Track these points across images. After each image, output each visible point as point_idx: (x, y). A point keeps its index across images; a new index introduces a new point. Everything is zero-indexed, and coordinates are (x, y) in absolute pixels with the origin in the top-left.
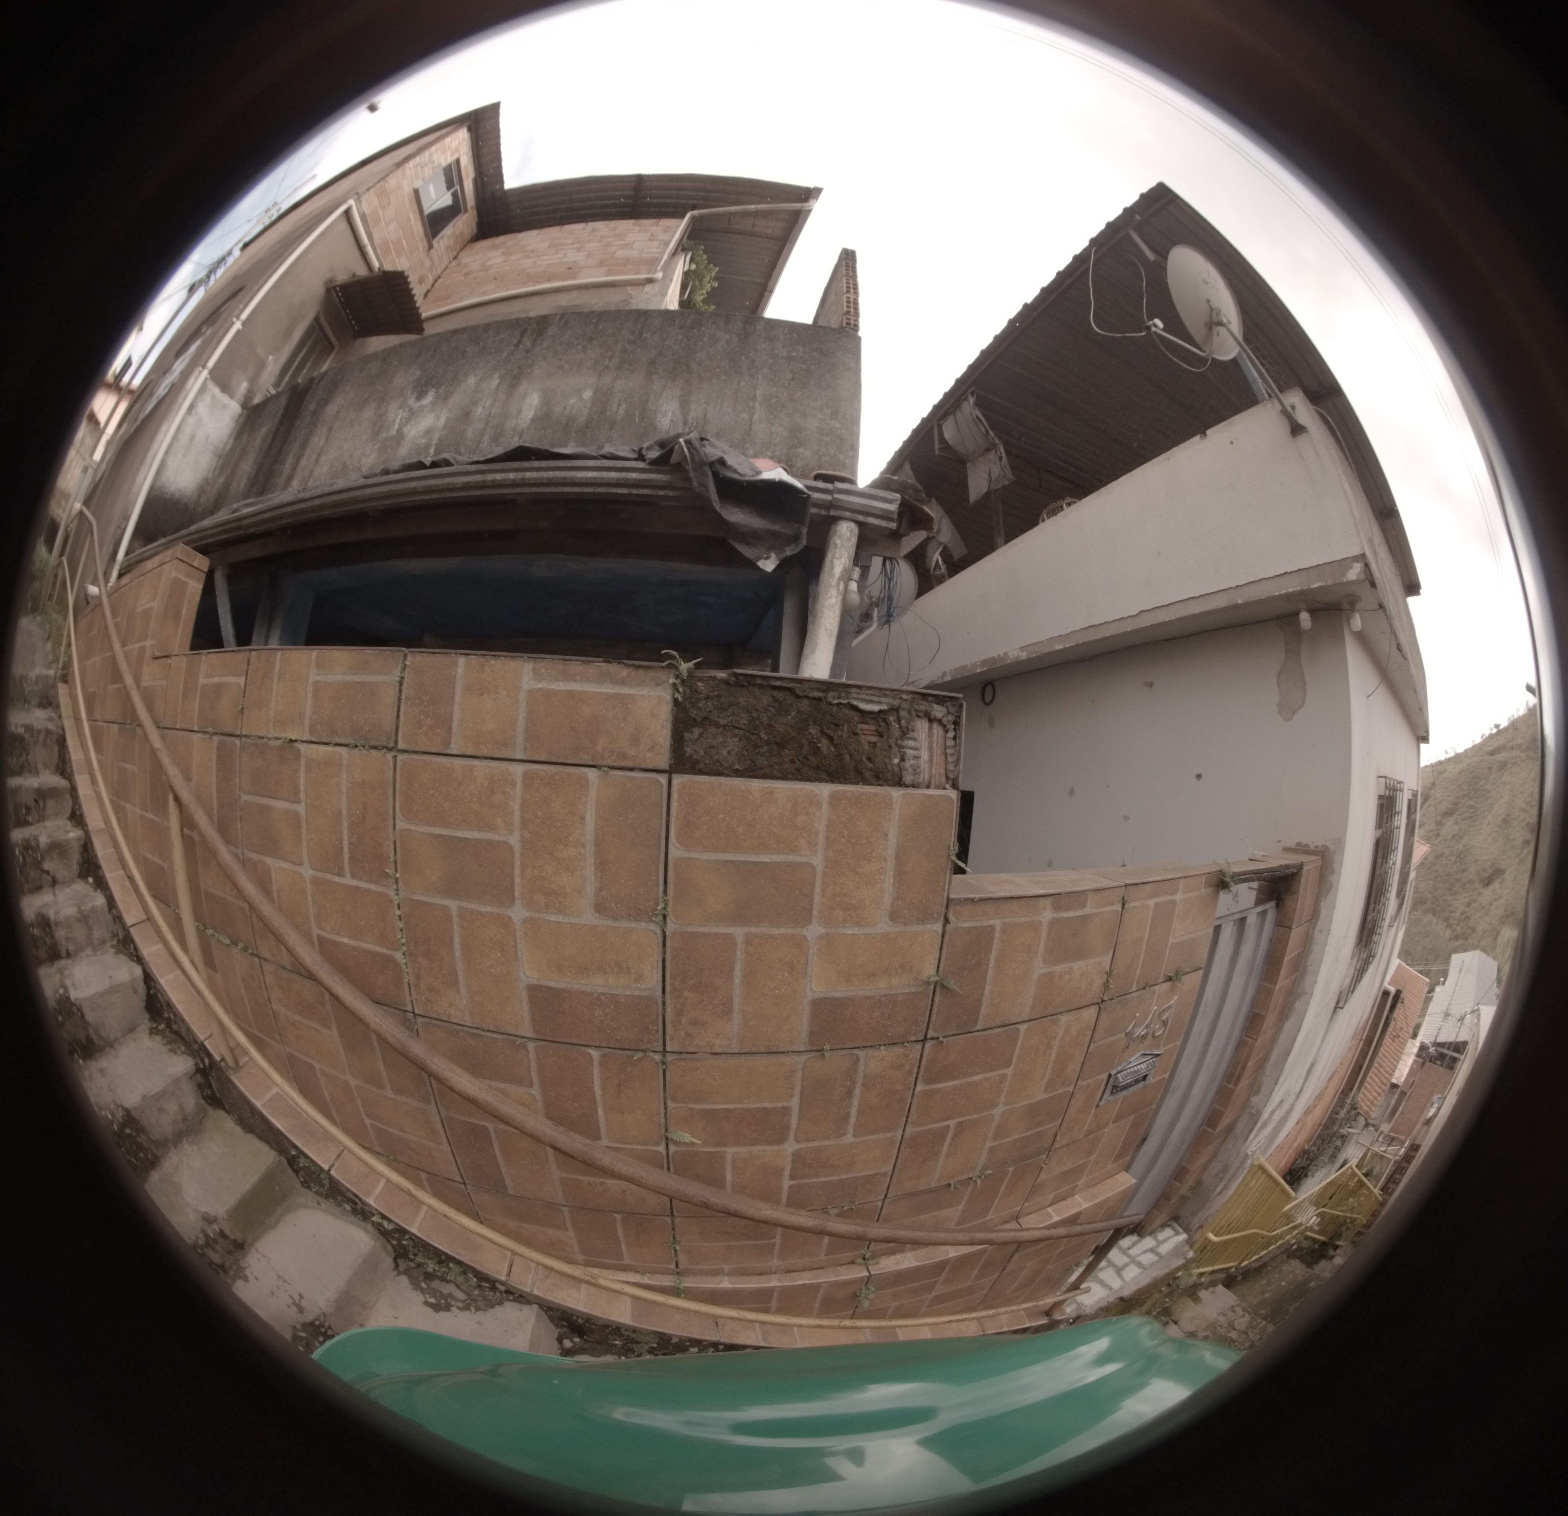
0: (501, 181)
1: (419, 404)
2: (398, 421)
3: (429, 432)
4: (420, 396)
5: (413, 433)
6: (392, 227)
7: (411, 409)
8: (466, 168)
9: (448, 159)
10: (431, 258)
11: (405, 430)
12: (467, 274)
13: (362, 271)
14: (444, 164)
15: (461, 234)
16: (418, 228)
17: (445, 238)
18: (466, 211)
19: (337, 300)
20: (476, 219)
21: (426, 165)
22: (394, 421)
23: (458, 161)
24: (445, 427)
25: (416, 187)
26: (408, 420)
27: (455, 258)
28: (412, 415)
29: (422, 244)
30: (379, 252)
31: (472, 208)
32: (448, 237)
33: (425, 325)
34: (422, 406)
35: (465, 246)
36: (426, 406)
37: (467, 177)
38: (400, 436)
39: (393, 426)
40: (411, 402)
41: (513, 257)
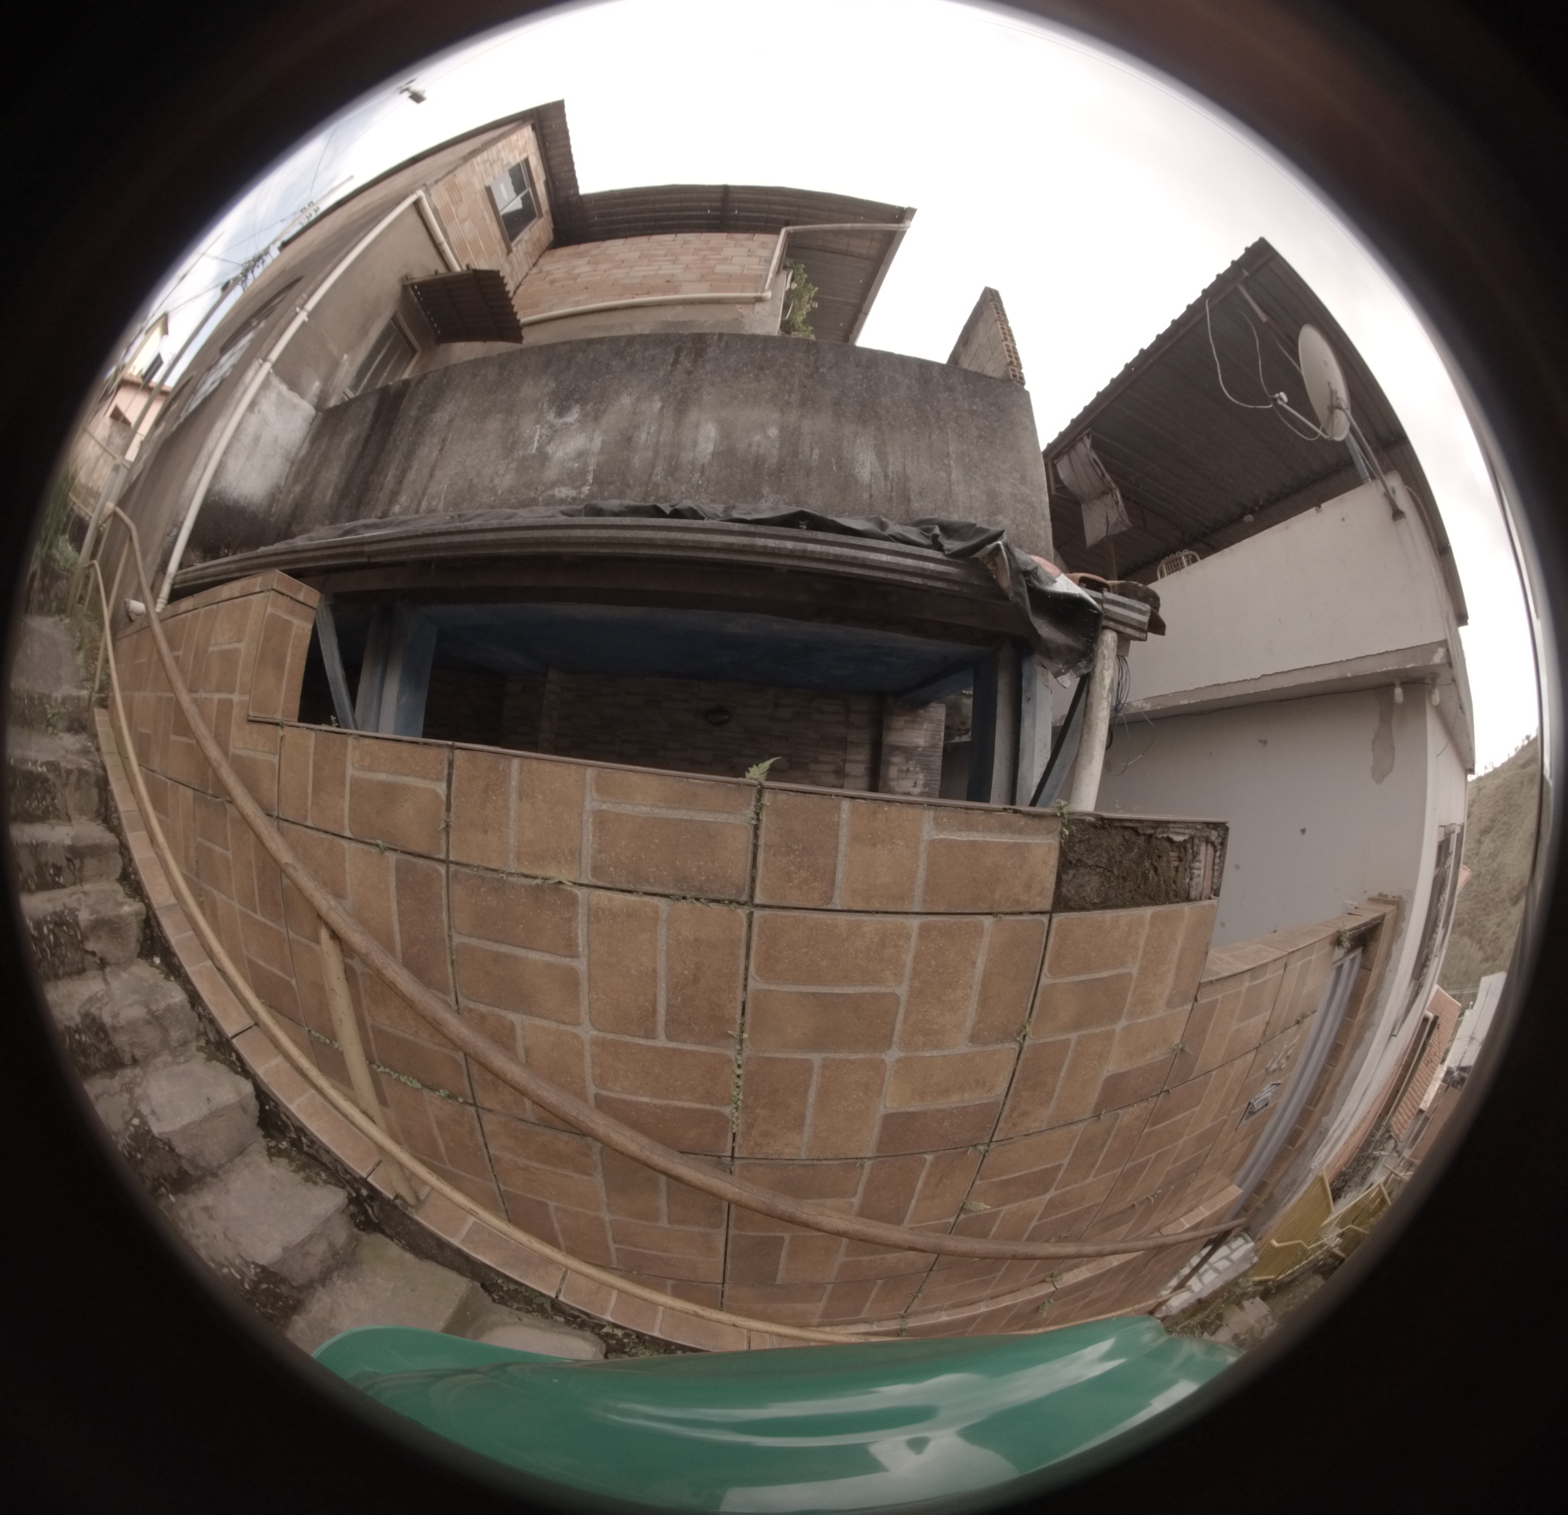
0: (576, 187)
1: (561, 421)
2: (537, 438)
3: (581, 455)
4: (562, 411)
5: (560, 454)
6: (467, 225)
7: (551, 426)
8: (536, 169)
9: (515, 158)
10: (510, 262)
11: (550, 449)
12: (552, 282)
13: (442, 270)
14: (513, 163)
15: (539, 239)
16: (494, 229)
17: (523, 243)
18: (541, 216)
19: (416, 299)
20: (552, 225)
21: (494, 162)
22: (532, 438)
23: (526, 161)
24: (602, 452)
25: (487, 185)
26: (551, 439)
27: (535, 265)
28: (554, 433)
29: (500, 248)
30: (456, 252)
31: (546, 212)
32: (526, 242)
33: (525, 332)
34: (566, 424)
35: (544, 252)
36: (572, 424)
37: (539, 180)
38: (543, 457)
39: (532, 442)
40: (551, 417)
41: (602, 267)
